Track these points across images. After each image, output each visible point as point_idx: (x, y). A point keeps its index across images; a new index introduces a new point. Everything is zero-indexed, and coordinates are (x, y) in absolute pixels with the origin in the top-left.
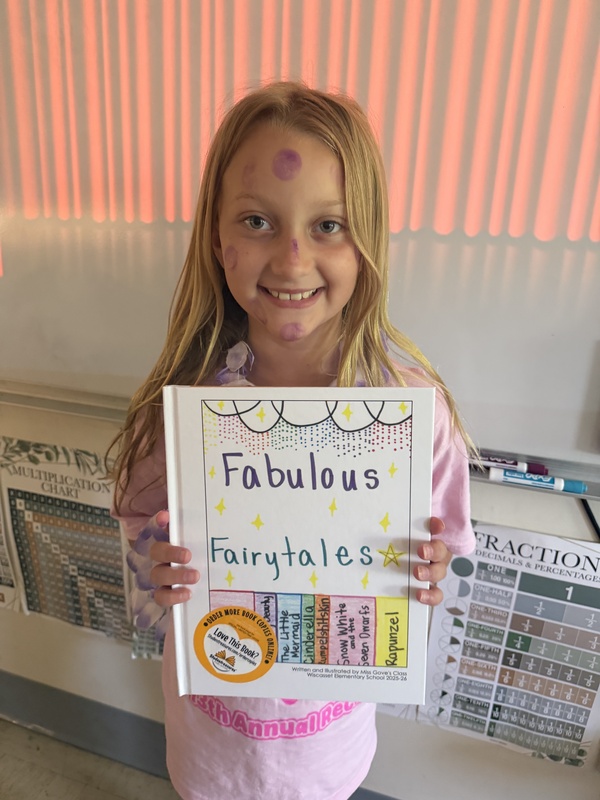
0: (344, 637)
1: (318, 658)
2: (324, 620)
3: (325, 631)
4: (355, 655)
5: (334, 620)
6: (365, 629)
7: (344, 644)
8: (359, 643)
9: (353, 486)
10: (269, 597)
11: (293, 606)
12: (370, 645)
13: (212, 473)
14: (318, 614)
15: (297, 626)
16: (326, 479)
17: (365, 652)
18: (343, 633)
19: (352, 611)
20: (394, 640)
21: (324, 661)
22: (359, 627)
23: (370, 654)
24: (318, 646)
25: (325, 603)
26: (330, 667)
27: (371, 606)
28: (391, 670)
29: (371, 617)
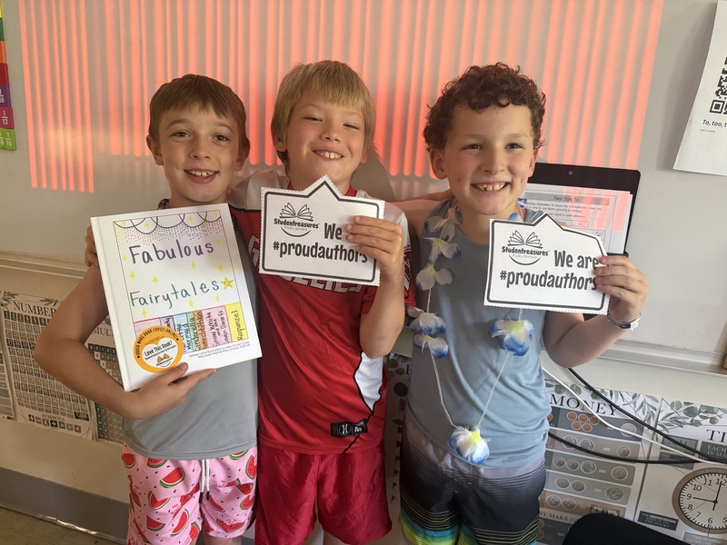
0: (214, 330)
1: (202, 346)
2: (201, 324)
3: (203, 330)
4: (221, 338)
5: (206, 323)
6: (223, 323)
7: (214, 334)
8: (221, 331)
9: (201, 252)
10: (168, 318)
11: (183, 320)
12: (228, 331)
13: (125, 258)
14: (197, 321)
15: (187, 331)
16: (187, 251)
17: (225, 336)
18: (212, 328)
19: (215, 315)
20: (238, 325)
21: (206, 347)
22: (219, 323)
23: (229, 336)
24: (200, 339)
25: (200, 314)
26: (209, 350)
27: (223, 310)
28: (241, 342)
29: (224, 316)
